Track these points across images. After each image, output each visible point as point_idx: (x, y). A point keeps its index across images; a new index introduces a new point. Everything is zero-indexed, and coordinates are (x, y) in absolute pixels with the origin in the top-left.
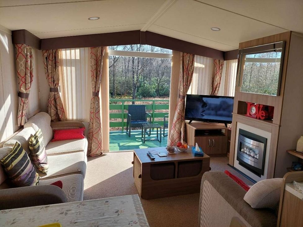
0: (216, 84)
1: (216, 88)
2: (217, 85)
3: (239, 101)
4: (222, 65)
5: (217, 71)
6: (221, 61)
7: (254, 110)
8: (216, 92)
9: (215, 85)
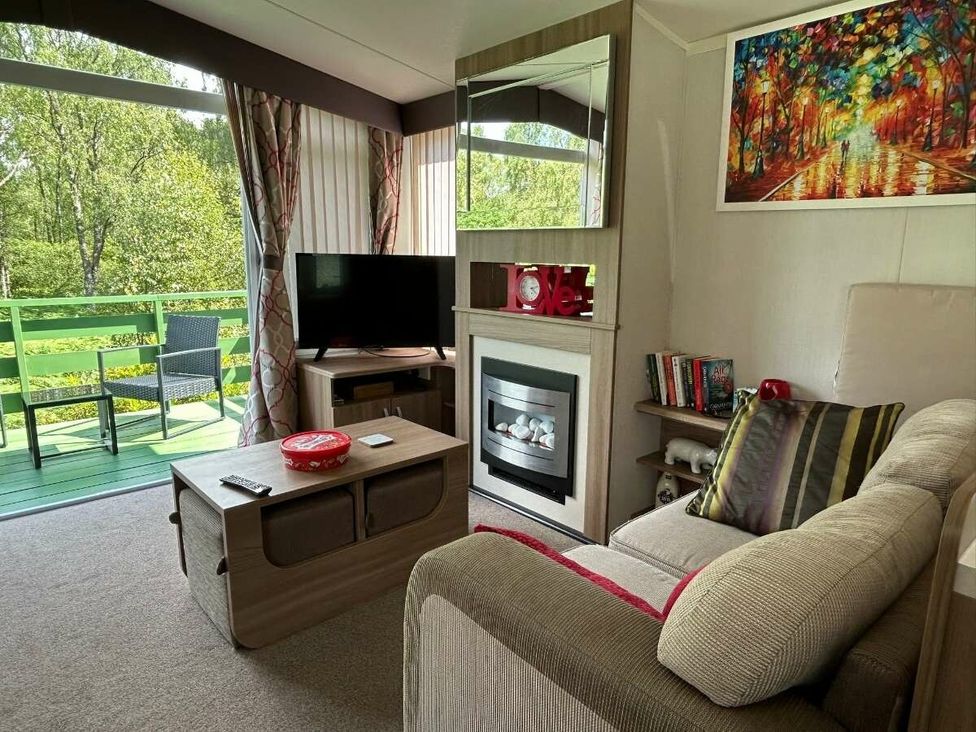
0: (386, 218)
1: (387, 230)
2: (390, 219)
3: (472, 263)
4: (397, 151)
5: (384, 170)
6: (395, 137)
7: (532, 289)
8: (389, 246)
9: (384, 222)
